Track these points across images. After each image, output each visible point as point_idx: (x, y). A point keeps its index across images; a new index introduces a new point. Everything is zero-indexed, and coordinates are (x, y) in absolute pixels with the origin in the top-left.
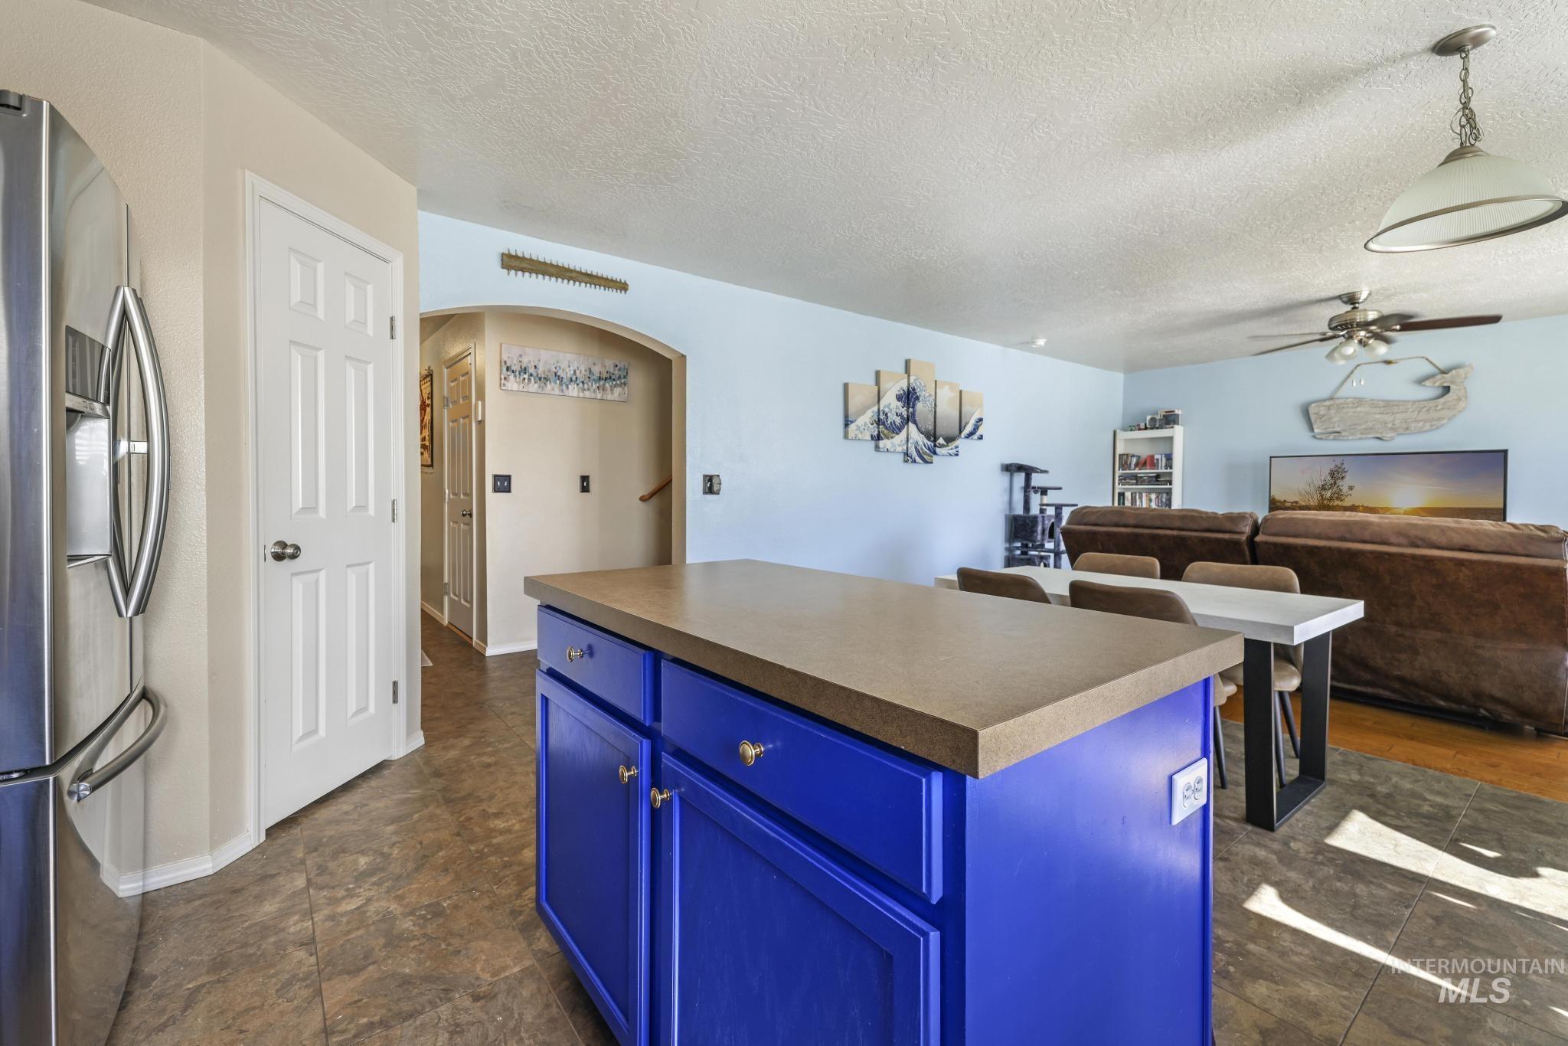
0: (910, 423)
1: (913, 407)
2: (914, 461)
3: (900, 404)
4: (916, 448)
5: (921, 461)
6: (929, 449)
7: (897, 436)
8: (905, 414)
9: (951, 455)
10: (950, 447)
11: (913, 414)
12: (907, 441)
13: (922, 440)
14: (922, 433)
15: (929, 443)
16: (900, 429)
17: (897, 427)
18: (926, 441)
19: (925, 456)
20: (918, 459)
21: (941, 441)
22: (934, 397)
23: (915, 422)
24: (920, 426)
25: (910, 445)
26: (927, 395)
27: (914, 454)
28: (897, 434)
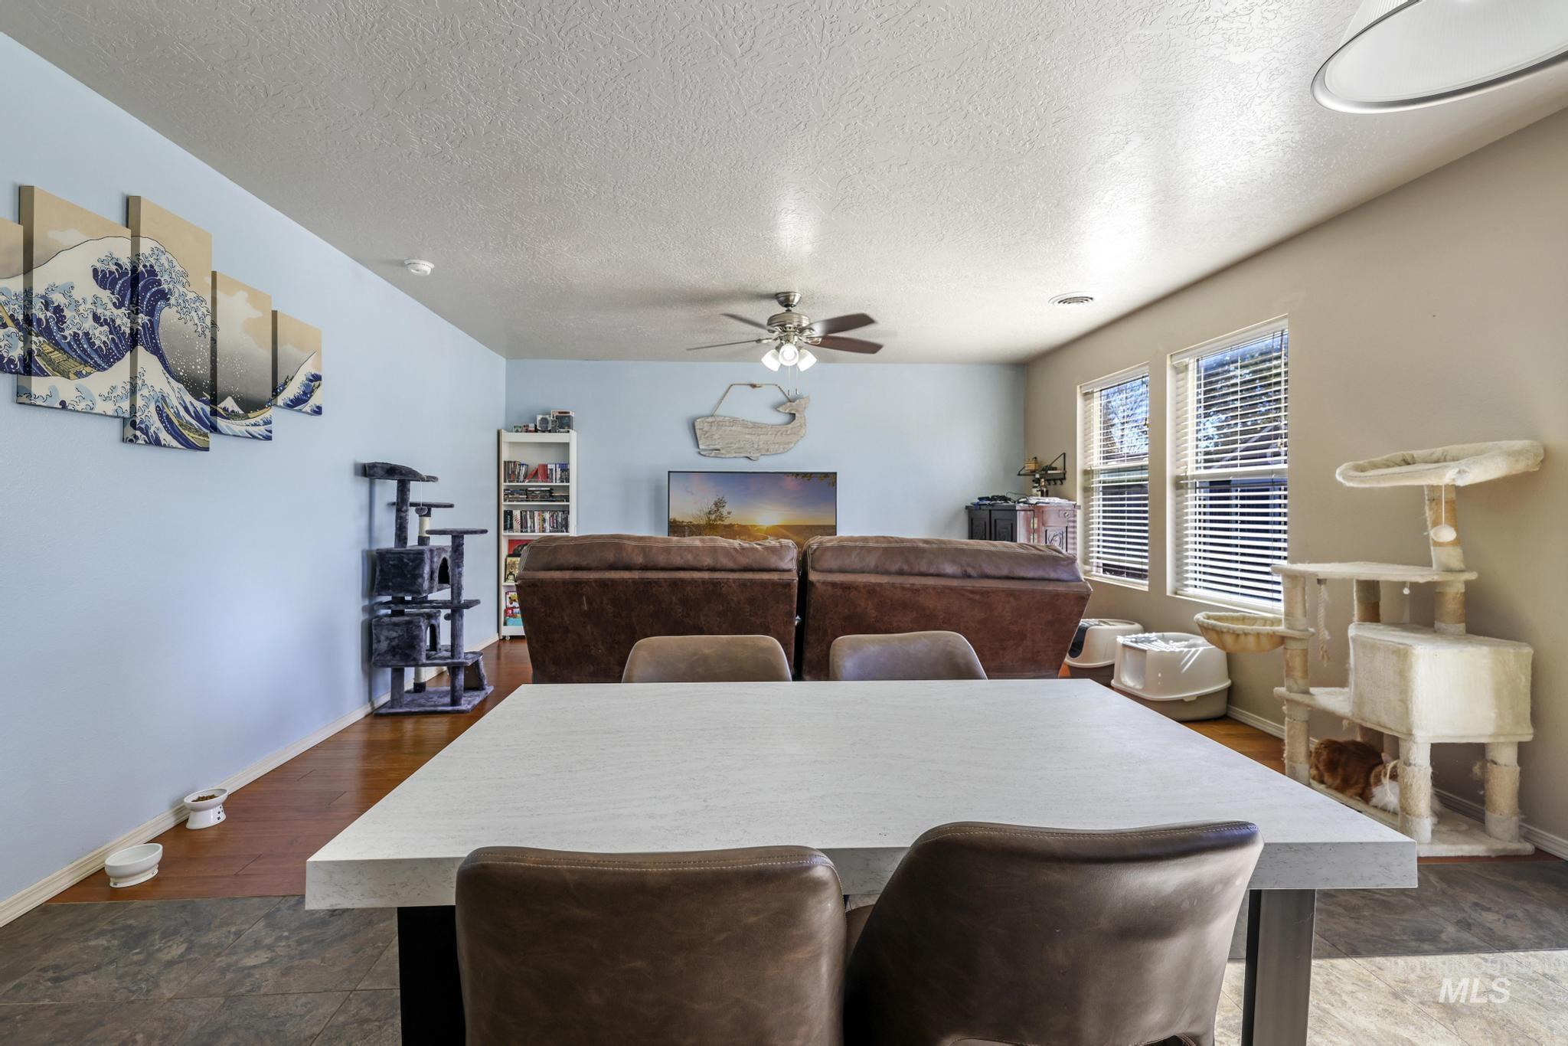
0: (140, 349)
1: (151, 313)
2: (157, 442)
3: (105, 295)
4: (160, 411)
5: (175, 443)
6: (198, 418)
7: (97, 376)
8: (124, 324)
9: (254, 437)
10: (252, 421)
11: (152, 329)
12: (133, 391)
13: (176, 395)
14: (179, 379)
15: (198, 405)
16: (107, 359)
17: (98, 351)
18: (188, 398)
19: (186, 433)
20: (165, 437)
21: (229, 404)
22: (209, 305)
23: (156, 351)
24: (170, 361)
25: (140, 403)
26: (191, 296)
27: (156, 425)
28: (98, 368)
